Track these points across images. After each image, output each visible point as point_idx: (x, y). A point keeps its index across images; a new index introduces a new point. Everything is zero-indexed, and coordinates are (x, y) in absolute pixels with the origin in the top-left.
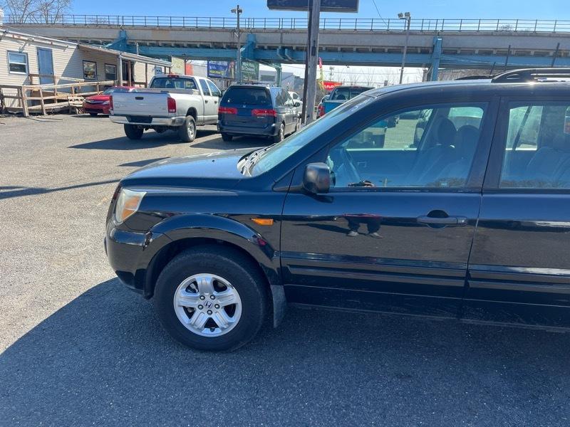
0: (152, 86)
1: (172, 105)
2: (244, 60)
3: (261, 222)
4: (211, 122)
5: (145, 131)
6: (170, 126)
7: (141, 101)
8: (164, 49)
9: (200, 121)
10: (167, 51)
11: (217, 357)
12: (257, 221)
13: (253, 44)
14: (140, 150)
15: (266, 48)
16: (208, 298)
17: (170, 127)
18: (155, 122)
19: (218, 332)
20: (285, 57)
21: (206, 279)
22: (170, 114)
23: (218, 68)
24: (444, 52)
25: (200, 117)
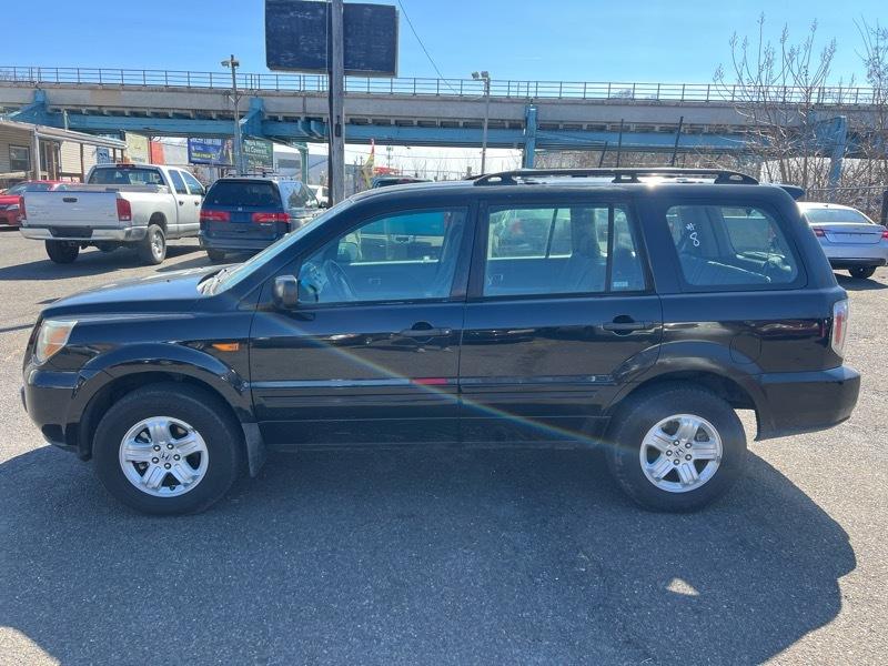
0: (91, 180)
1: (124, 209)
2: (246, 137)
3: (224, 347)
4: (189, 233)
5: (81, 251)
6: (123, 241)
7: (75, 204)
8: (111, 119)
9: (172, 233)
10: (117, 123)
11: (180, 521)
12: (218, 346)
13: (260, 113)
14: (73, 280)
15: (280, 118)
16: (164, 448)
17: (123, 243)
18: (98, 235)
19: (180, 490)
20: (312, 133)
21: (161, 423)
22: (123, 223)
23: (205, 149)
24: (542, 128)
25: (171, 226)
